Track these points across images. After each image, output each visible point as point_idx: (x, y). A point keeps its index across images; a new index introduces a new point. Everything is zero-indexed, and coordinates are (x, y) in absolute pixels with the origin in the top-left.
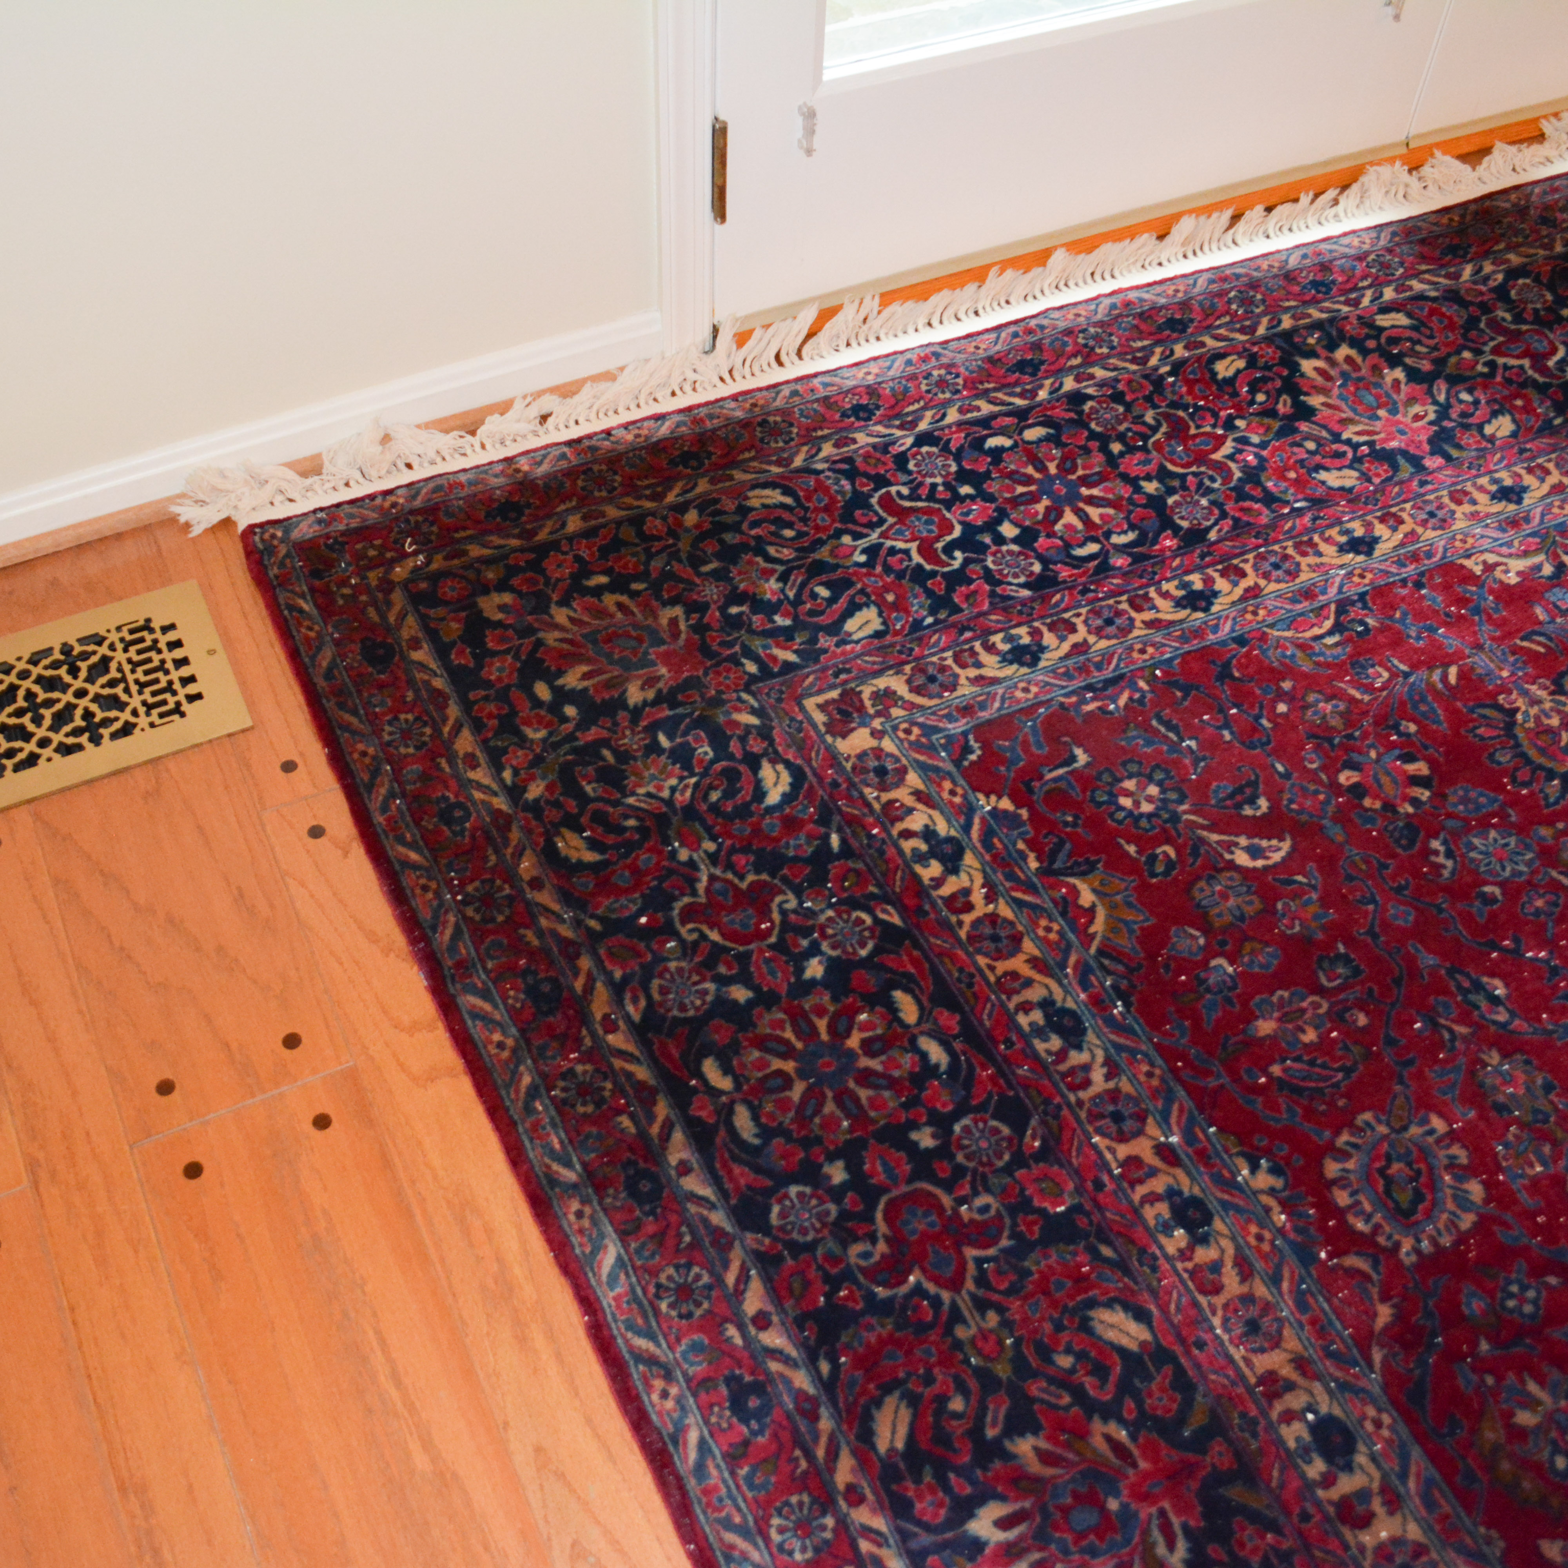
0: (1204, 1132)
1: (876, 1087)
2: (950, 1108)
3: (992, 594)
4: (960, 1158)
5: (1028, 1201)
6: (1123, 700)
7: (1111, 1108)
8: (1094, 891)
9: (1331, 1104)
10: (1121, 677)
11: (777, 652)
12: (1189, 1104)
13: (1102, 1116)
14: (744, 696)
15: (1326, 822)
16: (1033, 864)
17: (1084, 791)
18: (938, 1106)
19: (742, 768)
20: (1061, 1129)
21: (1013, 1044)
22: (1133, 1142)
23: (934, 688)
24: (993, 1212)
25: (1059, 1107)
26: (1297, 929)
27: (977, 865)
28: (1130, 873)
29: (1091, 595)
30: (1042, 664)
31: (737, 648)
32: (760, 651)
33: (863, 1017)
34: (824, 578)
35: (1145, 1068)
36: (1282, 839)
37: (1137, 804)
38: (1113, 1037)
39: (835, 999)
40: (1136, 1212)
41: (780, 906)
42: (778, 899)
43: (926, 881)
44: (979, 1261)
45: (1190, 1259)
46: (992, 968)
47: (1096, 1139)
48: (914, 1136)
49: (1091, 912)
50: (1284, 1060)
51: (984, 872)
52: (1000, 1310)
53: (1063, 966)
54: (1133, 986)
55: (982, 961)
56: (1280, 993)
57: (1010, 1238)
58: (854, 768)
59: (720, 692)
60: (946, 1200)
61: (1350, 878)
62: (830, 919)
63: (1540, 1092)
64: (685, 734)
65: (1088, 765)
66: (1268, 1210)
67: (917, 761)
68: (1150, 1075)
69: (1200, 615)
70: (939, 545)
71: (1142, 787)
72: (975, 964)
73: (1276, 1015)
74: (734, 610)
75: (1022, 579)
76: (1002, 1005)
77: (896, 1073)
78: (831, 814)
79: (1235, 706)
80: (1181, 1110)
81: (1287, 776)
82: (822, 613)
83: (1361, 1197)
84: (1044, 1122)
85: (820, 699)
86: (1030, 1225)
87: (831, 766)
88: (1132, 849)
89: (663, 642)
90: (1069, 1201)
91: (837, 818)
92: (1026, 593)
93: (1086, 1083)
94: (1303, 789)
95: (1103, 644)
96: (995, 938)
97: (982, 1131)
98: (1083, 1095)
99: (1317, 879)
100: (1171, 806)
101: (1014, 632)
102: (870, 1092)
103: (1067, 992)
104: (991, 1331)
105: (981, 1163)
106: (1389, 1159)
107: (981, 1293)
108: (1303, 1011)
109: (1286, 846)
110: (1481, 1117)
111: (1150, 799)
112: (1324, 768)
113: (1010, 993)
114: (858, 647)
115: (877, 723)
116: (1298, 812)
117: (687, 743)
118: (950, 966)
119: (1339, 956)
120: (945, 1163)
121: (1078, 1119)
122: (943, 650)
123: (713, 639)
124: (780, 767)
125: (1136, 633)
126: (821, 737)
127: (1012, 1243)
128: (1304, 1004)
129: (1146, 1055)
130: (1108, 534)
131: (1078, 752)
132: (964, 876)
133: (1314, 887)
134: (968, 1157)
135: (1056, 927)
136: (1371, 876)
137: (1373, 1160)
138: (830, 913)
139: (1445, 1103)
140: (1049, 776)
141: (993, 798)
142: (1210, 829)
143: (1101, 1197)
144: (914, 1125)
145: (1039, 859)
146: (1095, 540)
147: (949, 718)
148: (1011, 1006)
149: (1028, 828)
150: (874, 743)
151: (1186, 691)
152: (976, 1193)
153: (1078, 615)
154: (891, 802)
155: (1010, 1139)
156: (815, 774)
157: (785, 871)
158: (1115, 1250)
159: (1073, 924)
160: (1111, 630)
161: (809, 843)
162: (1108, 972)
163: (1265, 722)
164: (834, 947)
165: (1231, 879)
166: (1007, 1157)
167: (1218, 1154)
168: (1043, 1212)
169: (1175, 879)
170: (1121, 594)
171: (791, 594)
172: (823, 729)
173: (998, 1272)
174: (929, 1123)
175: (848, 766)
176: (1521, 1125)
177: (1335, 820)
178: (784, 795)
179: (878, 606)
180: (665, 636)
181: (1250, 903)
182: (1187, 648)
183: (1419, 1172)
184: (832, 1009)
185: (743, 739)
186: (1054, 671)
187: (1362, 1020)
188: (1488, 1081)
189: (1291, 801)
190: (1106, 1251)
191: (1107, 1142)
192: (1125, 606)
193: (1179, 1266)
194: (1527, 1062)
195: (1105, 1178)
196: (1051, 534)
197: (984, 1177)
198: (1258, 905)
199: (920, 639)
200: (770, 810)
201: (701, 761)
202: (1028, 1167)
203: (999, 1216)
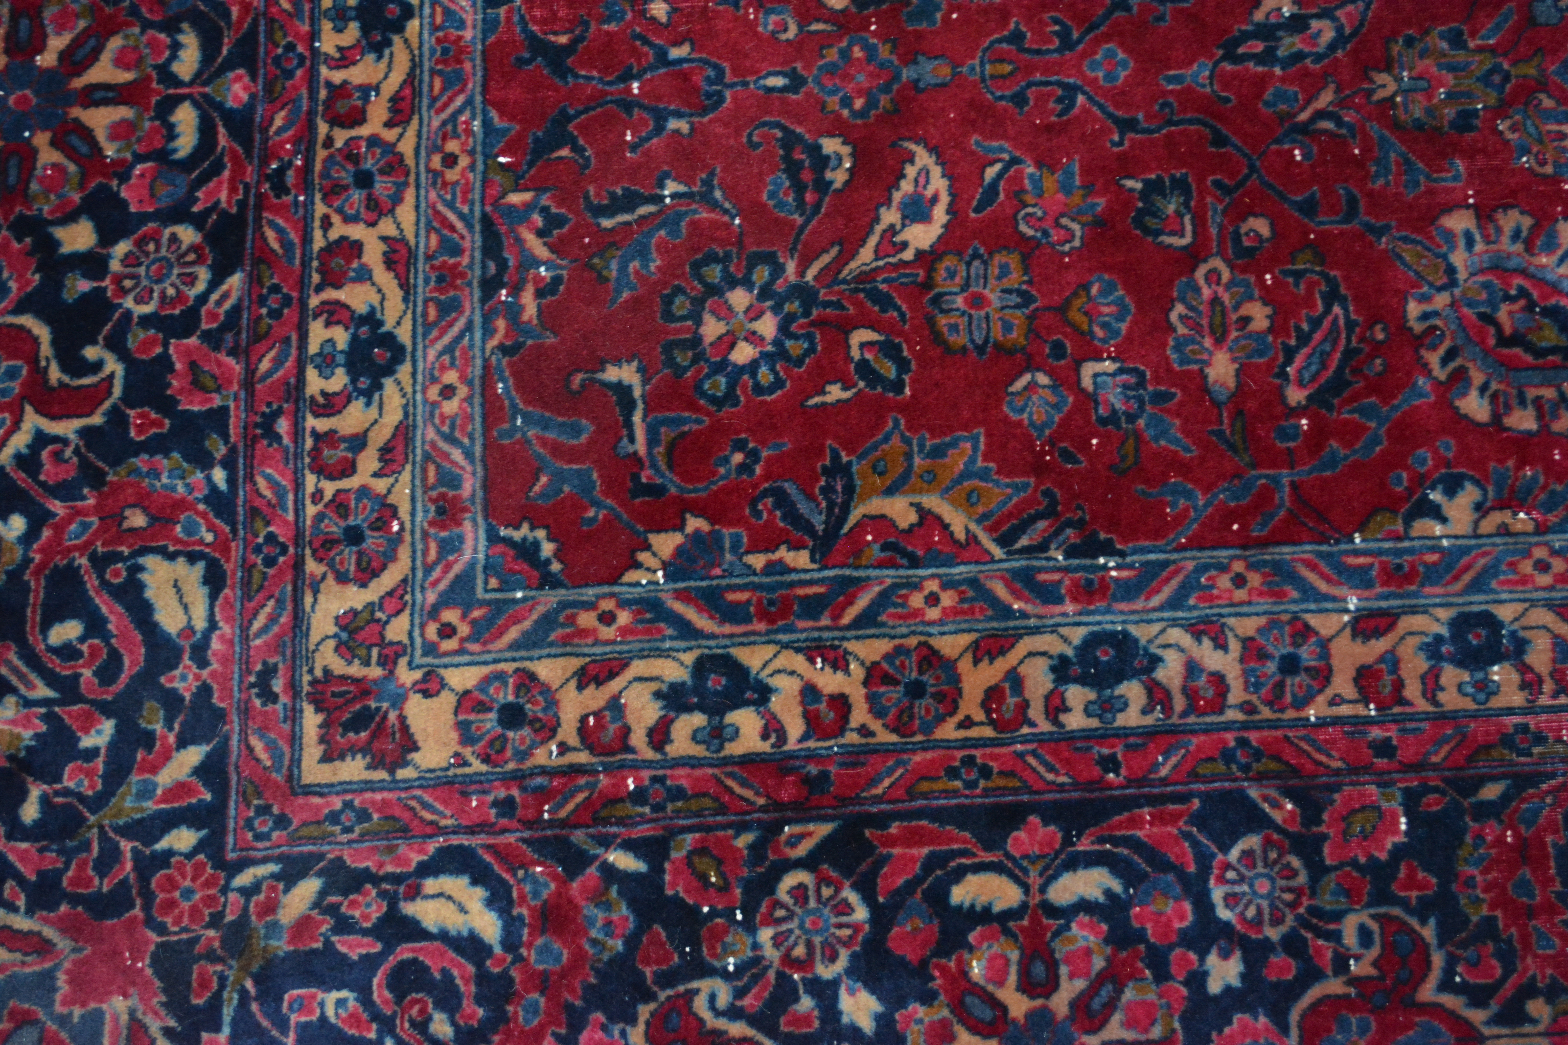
0: (1357, 553)
1: (1110, 1007)
2: (1188, 906)
3: (213, 339)
4: (1273, 934)
5: (1374, 866)
6: (537, 247)
7: (1271, 667)
8: (890, 491)
9: (1377, 348)
10: (487, 222)
11: (165, 778)
12: (1307, 549)
13: (1280, 686)
14: (244, 879)
15: (907, 74)
16: (801, 559)
17: (694, 407)
18: (1177, 925)
19: (405, 952)
20: (1277, 758)
21: (1112, 758)
22: (1335, 662)
23: (372, 541)
24: (1374, 926)
25: (1243, 743)
26: (1076, 227)
27: (769, 651)
28: (881, 420)
29: (290, 177)
30: (404, 335)
31: (126, 846)
32: (150, 806)
33: (977, 969)
34: (33, 614)
35: (1224, 582)
36: (911, 158)
37: (753, 338)
38: (1155, 601)
39: (928, 998)
40: (1443, 718)
41: (718, 1013)
42: (700, 1005)
43: (765, 747)
44: (1446, 985)
45: (1540, 681)
46: (967, 723)
47: (1312, 714)
48: (1214, 987)
49: (926, 517)
50: (1284, 375)
51: (786, 646)
52: (1529, 991)
53: (1007, 613)
54: (1079, 525)
55: (948, 731)
56: (1174, 317)
57: (1424, 922)
58: (486, 759)
59: (216, 921)
60: (1334, 986)
61: (1019, 99)
62: (777, 941)
63: (1460, 56)
64: (282, 1024)
65: (645, 372)
66: (1504, 531)
67: (515, 646)
68: (1239, 581)
69: (413, 25)
70: (55, 374)
71: (725, 312)
72: (947, 745)
73: (1208, 342)
74: (30, 812)
75: (204, 275)
76: (1040, 739)
77: (1098, 963)
78: (564, 842)
79: (627, 77)
80: (1312, 566)
81: (797, 82)
82: (115, 657)
83: (1531, 393)
84: (1260, 778)
85: (312, 751)
86: (1411, 883)
87: (465, 795)
88: (835, 393)
89: (48, 977)
90: (1395, 805)
91: (578, 836)
92: (235, 281)
93: (1218, 680)
94: (831, 71)
95: (406, 213)
96: (916, 690)
97: (1242, 879)
98: (1237, 694)
99: (1002, 148)
100: (779, 286)
101: (313, 348)
102: (1117, 1018)
103: (1054, 629)
104: (1555, 1020)
105: (1293, 905)
106: (1488, 319)
107: (1494, 1007)
108: (1215, 300)
109: (923, 158)
110: (1469, 154)
111: (753, 313)
112: (804, 19)
113: (1022, 715)
114: (225, 628)
115: (406, 676)
116: (871, 103)
117: (304, 1028)
118: (938, 786)
119: (1144, 195)
120: (1275, 959)
121: (1273, 725)
122: (298, 485)
123: (80, 880)
124: (431, 885)
125: (406, 147)
126: (395, 785)
127: (1432, 922)
128: (1206, 292)
129: (1203, 568)
130: (168, 77)
131: (612, 374)
132: (781, 682)
133: (1014, 161)
134: (1277, 921)
135: (933, 586)
136: (1030, 69)
137: (1483, 341)
138: (765, 935)
139: (1430, 192)
140: (640, 446)
141: (643, 557)
142: (848, 253)
143: (1405, 754)
144: (1197, 979)
145: (796, 546)
146: (170, 104)
147: (448, 547)
148: (1045, 726)
149: (727, 533)
150: (446, 701)
151: (561, 138)
152: (1336, 937)
153: (326, 223)
154: (583, 729)
155: (1268, 842)
156: (471, 831)
157: (648, 972)
158: (1494, 778)
159: (936, 558)
160: (382, 186)
161: (608, 906)
162: (1042, 547)
163: (675, 53)
164: (833, 957)
165: (952, 274)
166: (1295, 862)
167: (1398, 553)
168: (1398, 852)
169: (918, 356)
170: (311, 127)
171: (43, 691)
172: (381, 775)
173: (1473, 966)
174: (1203, 955)
175: (478, 766)
176: (1500, 111)
177: (909, 59)
178: (490, 903)
179: (144, 551)
180: (34, 967)
181: (1004, 271)
182: (475, 85)
183: (1523, 293)
184: (945, 1013)
185: (344, 926)
186: (428, 326)
187: (1261, 226)
188: (1418, 113)
189: (846, 102)
190: (1491, 792)
191: (1321, 699)
192: (341, 137)
193: (1544, 700)
194: (1410, 42)
195: (1376, 733)
196: (122, 170)
197: (1314, 911)
198: (1013, 260)
199: (253, 513)
200: (510, 943)
201: (354, 1018)
202: (1324, 837)
203: (1384, 920)
